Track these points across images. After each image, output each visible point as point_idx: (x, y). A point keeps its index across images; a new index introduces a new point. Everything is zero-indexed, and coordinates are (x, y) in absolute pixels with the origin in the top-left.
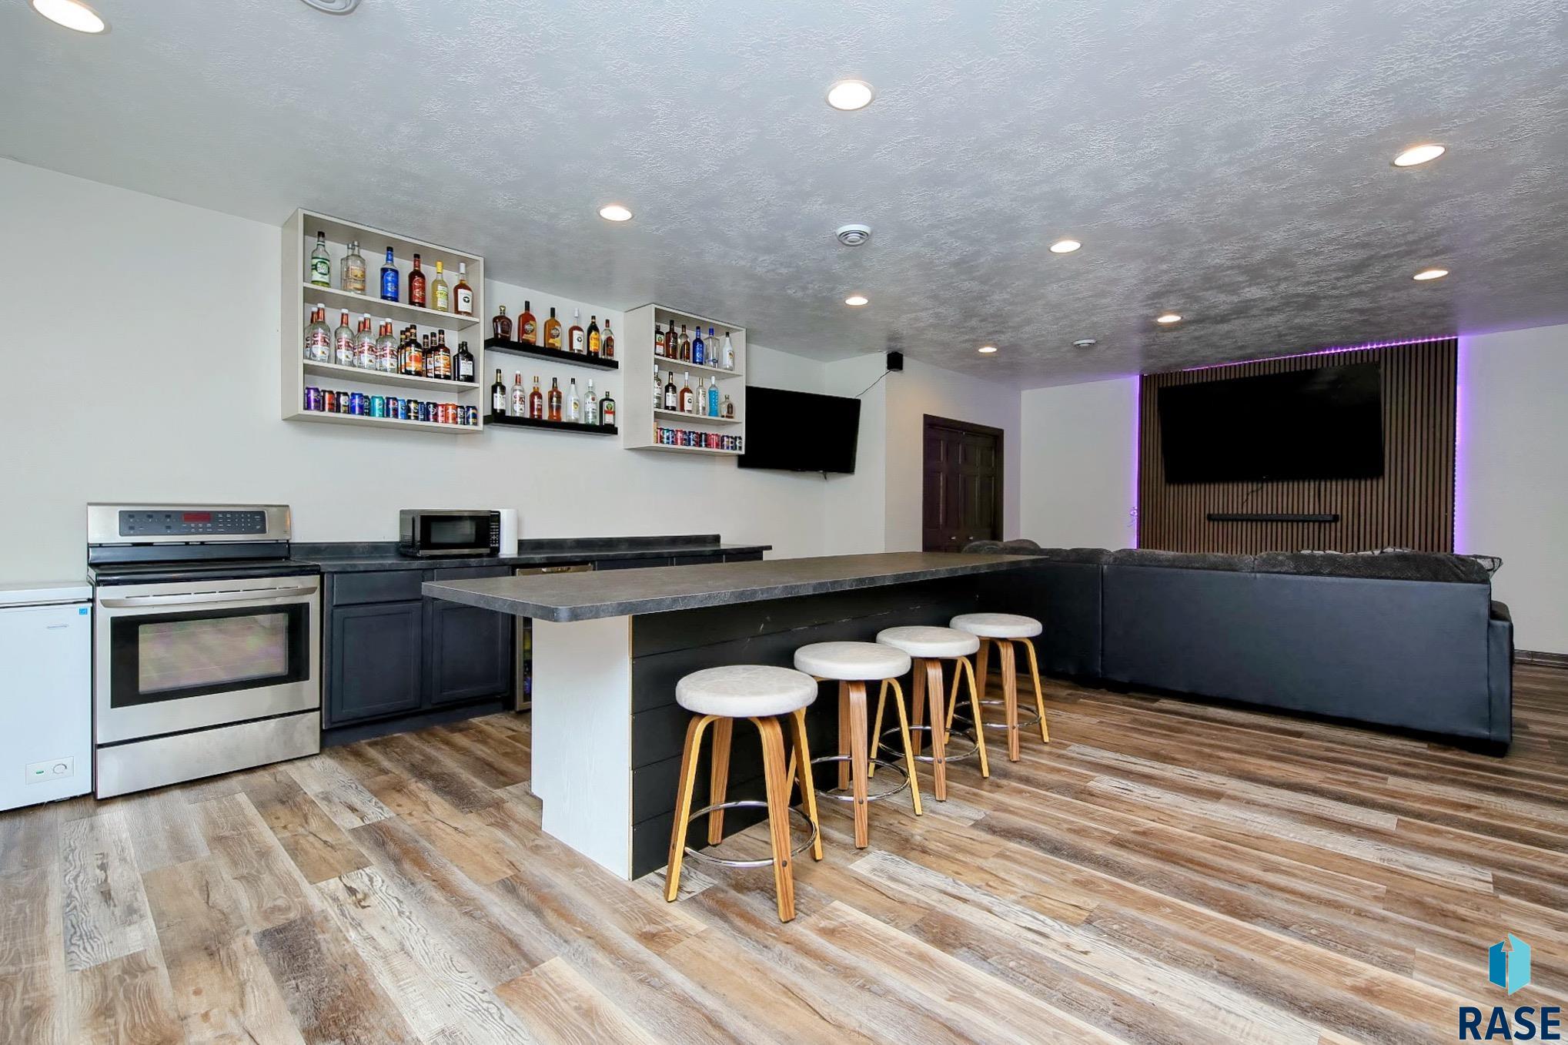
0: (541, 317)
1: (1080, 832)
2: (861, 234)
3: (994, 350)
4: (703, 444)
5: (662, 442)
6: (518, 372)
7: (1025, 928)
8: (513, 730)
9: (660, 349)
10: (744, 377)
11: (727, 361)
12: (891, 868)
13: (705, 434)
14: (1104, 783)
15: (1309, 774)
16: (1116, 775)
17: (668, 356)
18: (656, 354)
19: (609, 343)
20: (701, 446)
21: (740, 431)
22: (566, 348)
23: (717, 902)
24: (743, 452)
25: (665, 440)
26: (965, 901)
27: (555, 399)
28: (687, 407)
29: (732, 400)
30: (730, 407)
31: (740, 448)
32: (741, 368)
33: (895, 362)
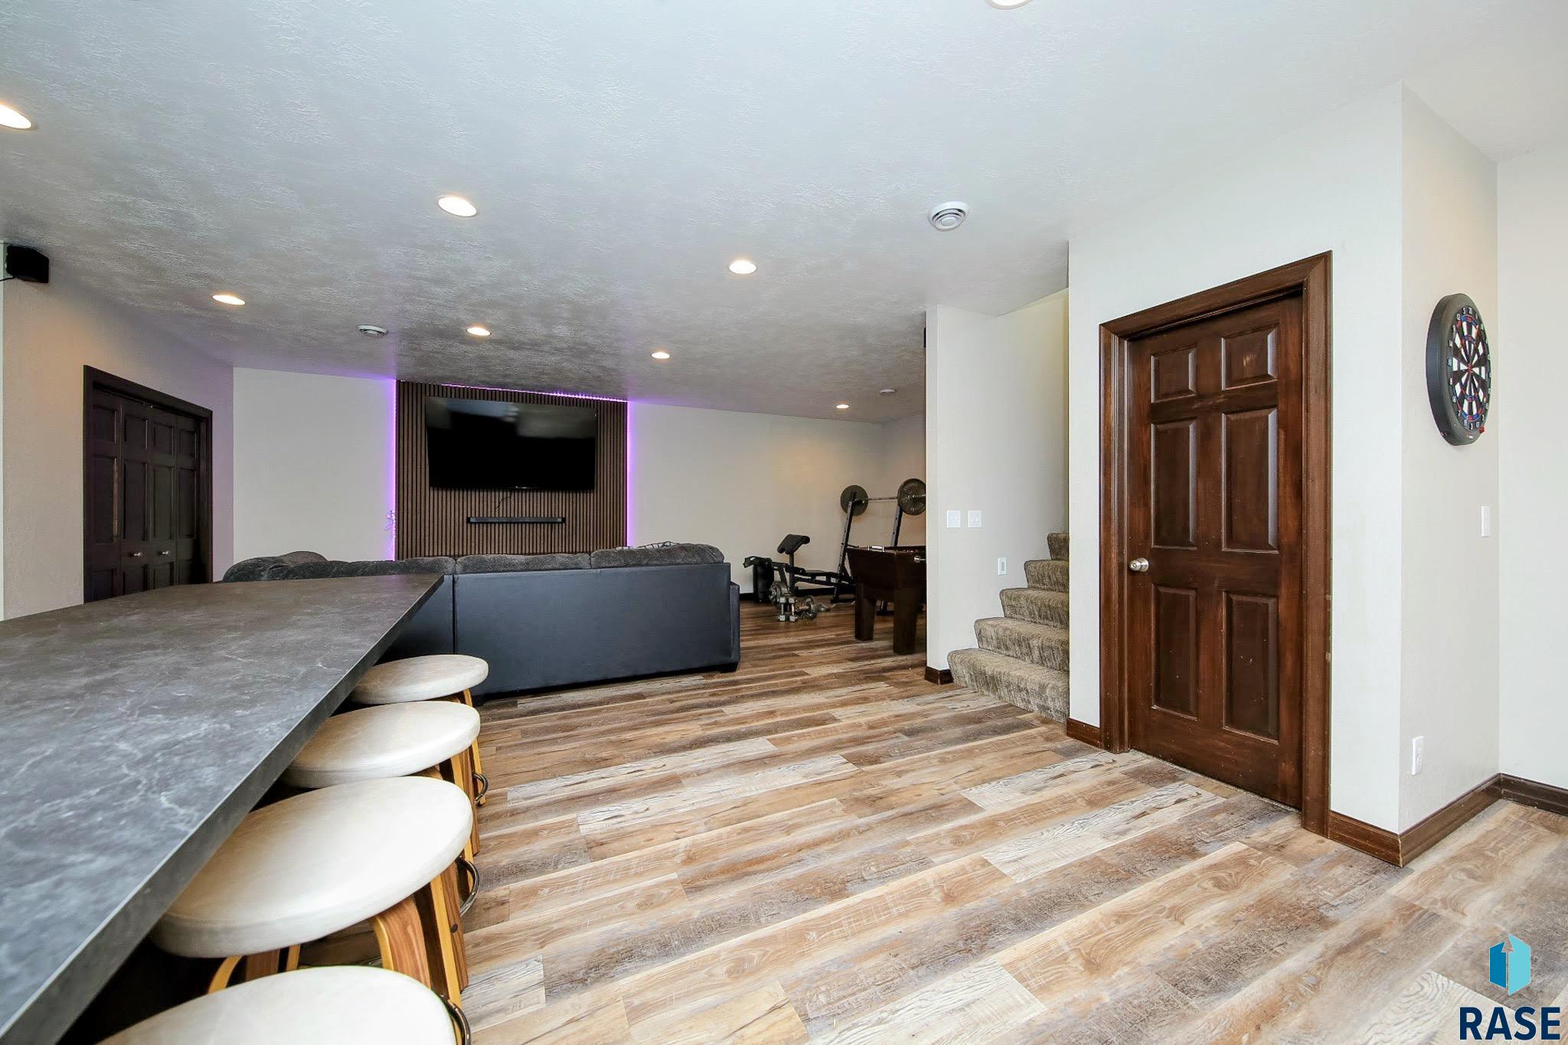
15: (689, 727)
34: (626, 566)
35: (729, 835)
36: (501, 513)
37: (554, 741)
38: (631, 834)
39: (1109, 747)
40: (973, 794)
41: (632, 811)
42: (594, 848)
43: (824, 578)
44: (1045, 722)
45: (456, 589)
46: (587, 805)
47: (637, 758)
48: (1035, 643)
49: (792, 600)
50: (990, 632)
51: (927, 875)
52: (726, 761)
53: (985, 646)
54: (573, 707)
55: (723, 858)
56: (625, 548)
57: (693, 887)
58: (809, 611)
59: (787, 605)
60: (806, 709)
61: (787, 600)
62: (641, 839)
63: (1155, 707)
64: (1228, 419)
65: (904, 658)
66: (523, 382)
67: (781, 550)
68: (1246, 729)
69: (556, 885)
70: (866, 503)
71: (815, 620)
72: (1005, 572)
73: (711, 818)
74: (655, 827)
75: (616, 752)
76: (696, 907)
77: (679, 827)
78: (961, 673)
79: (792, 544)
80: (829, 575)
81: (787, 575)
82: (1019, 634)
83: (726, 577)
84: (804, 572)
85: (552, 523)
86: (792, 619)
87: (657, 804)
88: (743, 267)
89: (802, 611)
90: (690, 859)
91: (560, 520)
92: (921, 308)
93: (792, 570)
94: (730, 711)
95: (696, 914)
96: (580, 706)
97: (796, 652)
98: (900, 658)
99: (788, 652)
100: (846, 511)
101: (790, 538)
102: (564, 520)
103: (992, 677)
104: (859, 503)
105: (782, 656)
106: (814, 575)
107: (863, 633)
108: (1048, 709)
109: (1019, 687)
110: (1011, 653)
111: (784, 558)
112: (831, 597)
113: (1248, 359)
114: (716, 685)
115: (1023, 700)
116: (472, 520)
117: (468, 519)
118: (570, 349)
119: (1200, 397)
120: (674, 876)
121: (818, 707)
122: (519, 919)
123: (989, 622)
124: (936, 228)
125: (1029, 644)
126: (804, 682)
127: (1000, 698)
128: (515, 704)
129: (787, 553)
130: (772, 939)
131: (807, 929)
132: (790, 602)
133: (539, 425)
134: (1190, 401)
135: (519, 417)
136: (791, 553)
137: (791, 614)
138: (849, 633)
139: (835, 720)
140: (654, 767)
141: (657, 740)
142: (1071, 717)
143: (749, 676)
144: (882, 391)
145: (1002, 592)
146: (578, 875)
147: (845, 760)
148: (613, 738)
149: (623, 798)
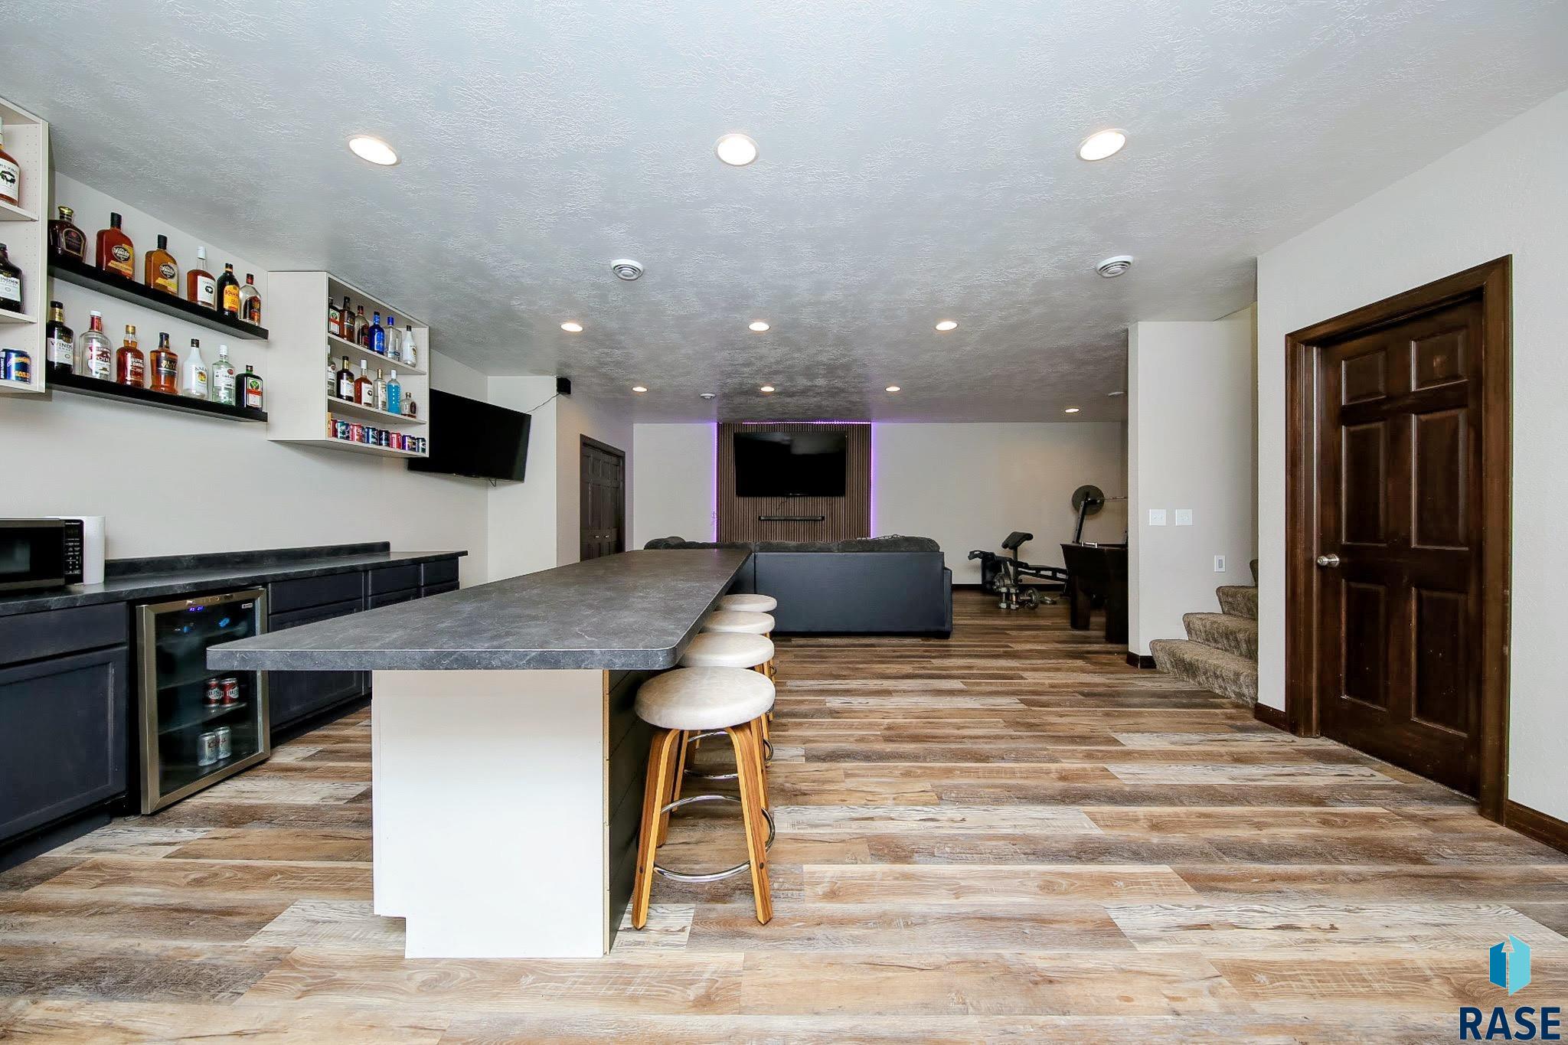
0: (143, 243)
1: (861, 740)
2: (634, 269)
3: (645, 390)
4: (383, 442)
5: (336, 436)
6: (96, 313)
7: (920, 820)
8: (174, 844)
9: (335, 328)
10: (428, 374)
11: (408, 356)
12: (798, 817)
13: (387, 432)
14: (835, 702)
16: (837, 695)
17: (342, 336)
18: (329, 332)
19: (252, 305)
20: (381, 444)
21: (423, 431)
22: (184, 296)
23: (718, 923)
24: (427, 455)
25: (339, 435)
26: (872, 819)
27: (164, 363)
28: (366, 398)
29: (414, 398)
30: (413, 407)
31: (424, 450)
32: (424, 365)
33: (564, 386)
34: (863, 552)
35: (917, 723)
36: (777, 513)
37: (813, 662)
38: (855, 712)
39: (1294, 730)
40: (1121, 737)
41: (857, 702)
42: (834, 713)
43: (1049, 573)
44: (1237, 706)
45: (757, 562)
46: (832, 695)
47: (865, 678)
48: (1240, 636)
49: (1013, 590)
50: (1197, 624)
51: (1053, 766)
52: (925, 688)
53: (1195, 638)
54: (827, 646)
55: (911, 731)
56: (868, 538)
57: (888, 739)
58: (1031, 601)
59: (1008, 594)
60: (1001, 668)
61: (1008, 590)
62: (862, 715)
63: (1345, 697)
64: (1418, 420)
65: (1114, 646)
66: (796, 416)
67: (1005, 546)
68: (1436, 720)
69: (813, 724)
70: (1102, 502)
71: (1036, 610)
72: (1223, 569)
73: (907, 713)
74: (871, 711)
75: (852, 673)
76: (889, 747)
77: (886, 714)
78: (1162, 659)
79: (1015, 541)
80: (1055, 571)
81: (1011, 569)
82: (1227, 627)
83: (941, 564)
84: (1026, 566)
85: (815, 520)
86: (1013, 607)
87: (873, 702)
88: (946, 326)
89: (1024, 601)
90: (889, 728)
91: (820, 518)
92: (1122, 327)
93: (1017, 564)
94: (936, 662)
95: (888, 750)
96: (830, 647)
97: (1008, 632)
98: (1109, 646)
99: (1001, 631)
100: (1078, 511)
101: (1014, 534)
102: (823, 518)
103: (1190, 664)
104: (1094, 502)
105: (990, 634)
106: (1038, 569)
107: (1078, 621)
108: (1244, 696)
109: (1215, 674)
110: (1220, 646)
111: (1007, 553)
112: (1060, 592)
113: (1438, 360)
114: (930, 646)
115: (1220, 687)
116: (762, 518)
117: (760, 518)
118: (827, 392)
119: (1390, 398)
120: (879, 733)
121: (1011, 669)
122: (791, 733)
123: (1199, 616)
124: (1104, 277)
125: (1236, 637)
126: (1005, 652)
127: (1199, 683)
128: (790, 641)
129: (1011, 548)
130: (932, 768)
131: (955, 770)
132: (1011, 592)
133: (803, 447)
134: (1379, 403)
135: (791, 441)
136: (1015, 548)
137: (1012, 603)
138: (1065, 622)
139: (1022, 678)
140: (874, 684)
141: (880, 671)
142: (1259, 701)
143: (960, 643)
144: (1110, 394)
145: (1218, 589)
146: (824, 722)
147: (1018, 701)
148: (849, 666)
149: (853, 695)
